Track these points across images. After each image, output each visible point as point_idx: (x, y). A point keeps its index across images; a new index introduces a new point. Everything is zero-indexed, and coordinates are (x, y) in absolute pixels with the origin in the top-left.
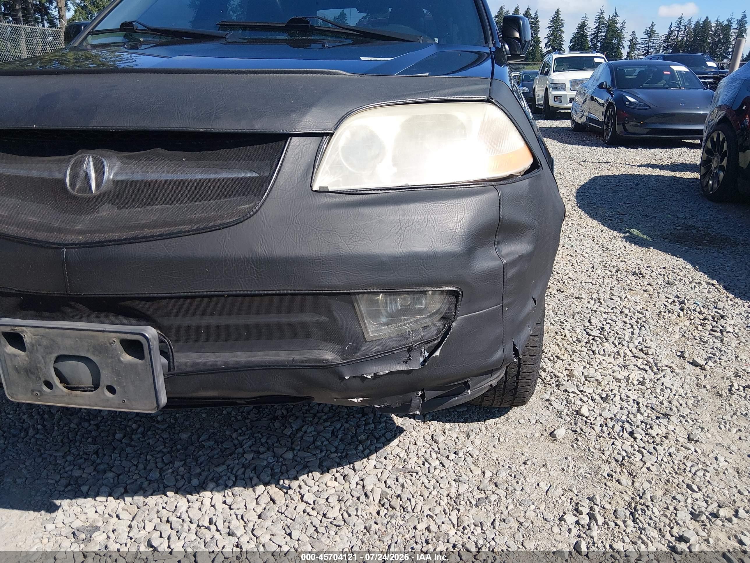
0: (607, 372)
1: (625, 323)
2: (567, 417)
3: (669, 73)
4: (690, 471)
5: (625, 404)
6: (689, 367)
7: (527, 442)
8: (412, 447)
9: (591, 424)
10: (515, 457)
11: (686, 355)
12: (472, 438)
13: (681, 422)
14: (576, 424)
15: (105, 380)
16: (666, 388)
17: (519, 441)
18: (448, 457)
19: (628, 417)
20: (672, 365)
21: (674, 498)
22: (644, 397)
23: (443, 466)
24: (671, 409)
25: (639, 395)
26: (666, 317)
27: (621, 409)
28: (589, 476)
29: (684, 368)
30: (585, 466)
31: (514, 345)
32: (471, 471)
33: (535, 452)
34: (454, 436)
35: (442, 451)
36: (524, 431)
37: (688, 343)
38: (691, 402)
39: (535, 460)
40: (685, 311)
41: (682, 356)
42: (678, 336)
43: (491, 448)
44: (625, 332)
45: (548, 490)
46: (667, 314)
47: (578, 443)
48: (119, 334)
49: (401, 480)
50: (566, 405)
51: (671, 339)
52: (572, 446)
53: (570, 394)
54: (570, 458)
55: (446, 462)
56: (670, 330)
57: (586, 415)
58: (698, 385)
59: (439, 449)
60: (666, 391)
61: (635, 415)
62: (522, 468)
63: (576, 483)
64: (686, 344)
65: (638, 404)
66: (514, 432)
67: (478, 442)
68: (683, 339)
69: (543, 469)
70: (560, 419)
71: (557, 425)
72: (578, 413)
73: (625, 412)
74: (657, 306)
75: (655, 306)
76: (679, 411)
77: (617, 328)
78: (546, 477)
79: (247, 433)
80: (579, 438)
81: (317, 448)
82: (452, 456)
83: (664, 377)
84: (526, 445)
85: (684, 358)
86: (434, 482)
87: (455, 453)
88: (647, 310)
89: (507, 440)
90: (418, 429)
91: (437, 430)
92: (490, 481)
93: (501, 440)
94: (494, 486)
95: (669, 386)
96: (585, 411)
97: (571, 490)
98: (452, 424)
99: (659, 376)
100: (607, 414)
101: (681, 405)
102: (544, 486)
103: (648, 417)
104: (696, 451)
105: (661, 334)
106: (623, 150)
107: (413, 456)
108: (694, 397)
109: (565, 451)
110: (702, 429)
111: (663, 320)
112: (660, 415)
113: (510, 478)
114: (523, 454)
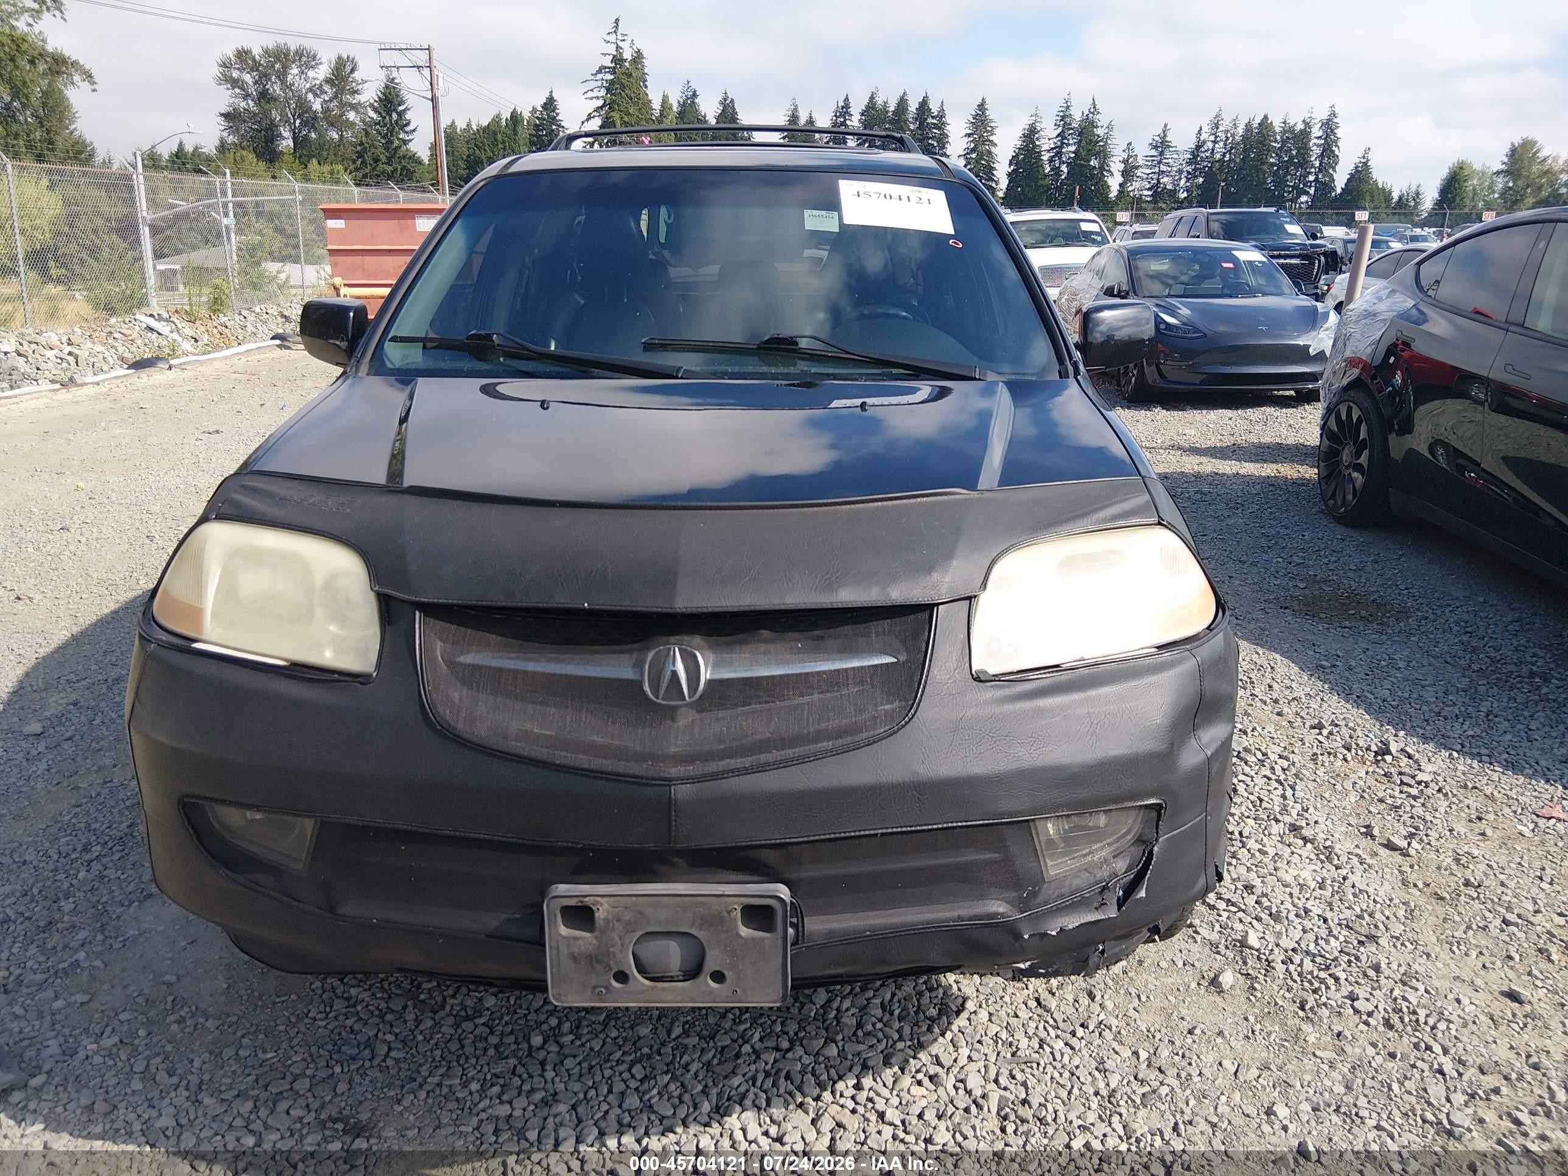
0: (1266, 871)
1: (1269, 779)
2: (1228, 953)
3: (1231, 265)
4: (1426, 1023)
5: (1308, 924)
6: (1384, 852)
7: (1181, 998)
8: (1014, 1021)
9: (1267, 960)
10: (1173, 1024)
11: (1376, 832)
12: (1098, 998)
13: (1394, 946)
14: (1245, 963)
15: (712, 964)
16: (1360, 890)
17: (1170, 998)
18: (1073, 1033)
19: (1317, 944)
20: (1357, 851)
21: (1413, 1066)
22: (1331, 910)
23: (1072, 1048)
24: (1376, 926)
25: (1322, 906)
26: (1327, 764)
27: (1304, 931)
28: (1286, 1044)
29: (1377, 855)
30: (1277, 1028)
31: (1216, 866)
32: (1117, 1053)
33: (1199, 1014)
34: (1070, 998)
35: (1061, 1025)
36: (1170, 980)
37: (1371, 809)
38: (1401, 913)
39: (1203, 1026)
40: (1353, 751)
41: (1368, 833)
42: (1353, 797)
43: (1131, 1013)
44: (1272, 796)
45: (1237, 1071)
46: (1325, 758)
47: (1255, 993)
48: (743, 899)
49: (1019, 1076)
50: (1220, 932)
51: (1344, 803)
52: (1248, 998)
53: (1222, 913)
54: (1251, 1019)
55: (1074, 1042)
56: (1339, 787)
57: (1257, 947)
58: (1405, 883)
59: (1055, 1021)
60: (1361, 896)
61: (1327, 942)
62: (1189, 1041)
63: (1272, 1056)
64: (1370, 812)
65: (1325, 921)
66: (1158, 983)
67: (1110, 1005)
68: (1362, 803)
69: (1219, 1040)
70: (1218, 957)
71: (1216, 966)
72: (1243, 944)
73: (1311, 936)
74: (1307, 744)
75: (1304, 744)
76: (1387, 929)
77: (1257, 788)
78: (1228, 1052)
79: (744, 1017)
80: (1256, 985)
81: (868, 1034)
82: (1080, 1032)
83: (1352, 873)
84: (1182, 1004)
85: (1373, 837)
86: (1067, 1074)
87: (1082, 1025)
88: (1293, 752)
89: (1151, 997)
90: (1010, 990)
91: (1040, 990)
92: (1148, 1066)
93: (1143, 998)
94: (1157, 1073)
95: (1364, 887)
96: (1253, 940)
97: (1269, 1069)
98: (1060, 978)
99: (1344, 872)
100: (1287, 943)
101: (1388, 918)
102: (1230, 1067)
103: (1346, 941)
104: (1427, 991)
105: (1327, 795)
106: (1160, 414)
107: (1019, 1035)
108: (1404, 904)
109: (1240, 1008)
110: (1428, 955)
111: (1322, 770)
112: (1363, 939)
113: (1176, 1057)
114: (1182, 1018)
